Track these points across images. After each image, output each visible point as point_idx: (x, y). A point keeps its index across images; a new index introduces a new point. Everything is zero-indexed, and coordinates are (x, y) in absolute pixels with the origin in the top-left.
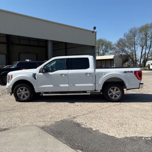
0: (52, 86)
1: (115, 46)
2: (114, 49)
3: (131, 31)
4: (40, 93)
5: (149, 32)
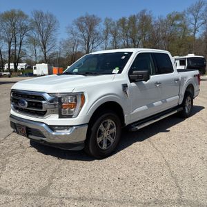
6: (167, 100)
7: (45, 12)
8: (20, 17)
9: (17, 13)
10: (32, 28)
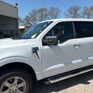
0: (62, 65)
1: (23, 20)
2: (23, 22)
3: (33, 11)
4: (46, 79)
6: (89, 58)
7: (55, 7)
8: (45, 11)
9: (43, 9)
10: (49, 15)
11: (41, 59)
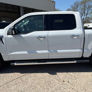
5: (87, 4)
11: (5, 45)
